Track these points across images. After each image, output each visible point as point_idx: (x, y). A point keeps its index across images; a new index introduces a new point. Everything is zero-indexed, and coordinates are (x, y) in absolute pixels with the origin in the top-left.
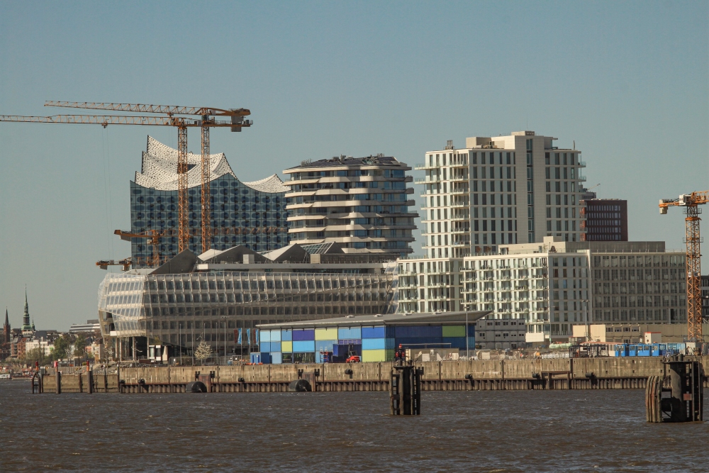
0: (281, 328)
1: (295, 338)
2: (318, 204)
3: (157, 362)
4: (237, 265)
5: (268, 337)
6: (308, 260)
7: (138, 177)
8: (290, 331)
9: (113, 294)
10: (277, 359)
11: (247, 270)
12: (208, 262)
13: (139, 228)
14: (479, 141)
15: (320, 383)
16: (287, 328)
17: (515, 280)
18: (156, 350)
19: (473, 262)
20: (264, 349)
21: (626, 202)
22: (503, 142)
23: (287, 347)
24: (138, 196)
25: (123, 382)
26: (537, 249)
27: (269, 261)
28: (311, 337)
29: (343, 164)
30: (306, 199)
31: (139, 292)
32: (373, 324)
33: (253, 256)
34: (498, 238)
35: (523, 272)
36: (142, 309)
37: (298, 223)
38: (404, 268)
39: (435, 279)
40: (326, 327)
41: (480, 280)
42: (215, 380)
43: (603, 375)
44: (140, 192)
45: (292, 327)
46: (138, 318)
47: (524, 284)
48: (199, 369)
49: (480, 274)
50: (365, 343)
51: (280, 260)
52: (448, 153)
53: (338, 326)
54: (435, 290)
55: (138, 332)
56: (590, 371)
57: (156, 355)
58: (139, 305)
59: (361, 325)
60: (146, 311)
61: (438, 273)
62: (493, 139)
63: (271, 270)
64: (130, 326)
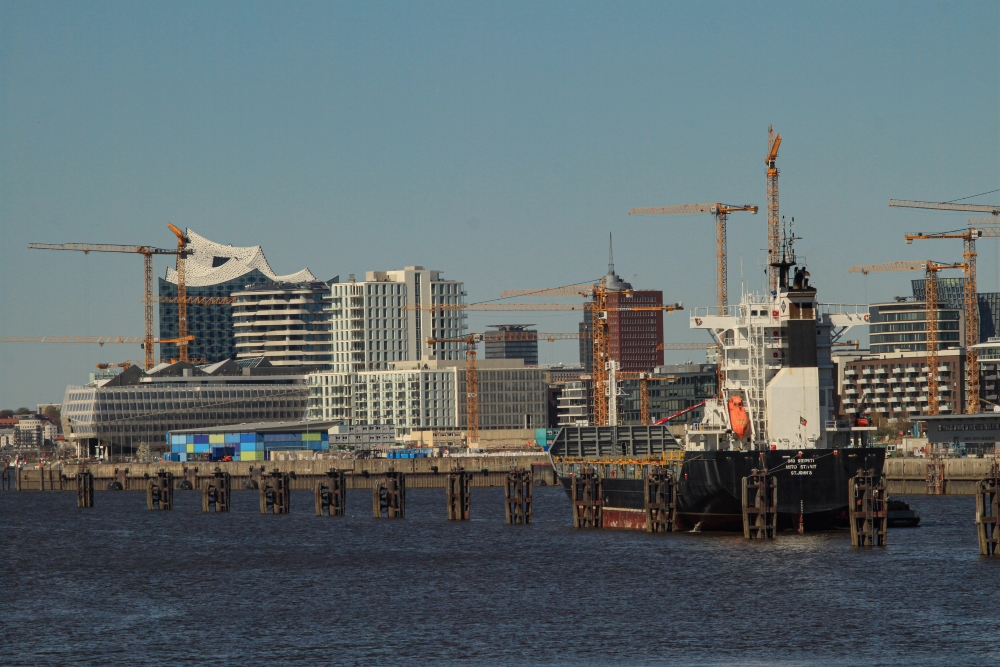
0: (186, 433)
1: (196, 441)
2: (258, 323)
3: (101, 460)
4: (178, 378)
5: (177, 440)
6: (240, 373)
7: (169, 272)
8: (192, 436)
9: (72, 402)
10: (183, 458)
11: (186, 382)
12: (152, 375)
13: (167, 323)
14: (377, 275)
15: (199, 478)
16: (190, 433)
17: (395, 391)
18: (100, 450)
19: (365, 376)
20: (174, 450)
21: (661, 292)
22: (396, 276)
23: (191, 448)
24: (167, 292)
25: (64, 476)
26: (416, 365)
27: (205, 374)
28: (205, 440)
29: (280, 289)
30: (249, 319)
31: (93, 401)
32: (248, 431)
33: (191, 370)
34: (389, 355)
35: (401, 385)
36: (93, 416)
37: (243, 339)
38: (314, 381)
39: (336, 390)
40: (217, 433)
41: (369, 391)
42: (129, 475)
43: (374, 472)
44: (169, 288)
45: (194, 433)
46: (90, 422)
47: (402, 395)
48: (118, 466)
49: (369, 386)
50: (243, 445)
51: (215, 373)
52: (349, 284)
53: (224, 432)
54: (337, 399)
55: (92, 435)
56: (365, 469)
57: (100, 454)
58: (91, 412)
59: (240, 432)
60: (97, 417)
61: (338, 385)
62: (388, 273)
63: (206, 382)
64: (83, 429)
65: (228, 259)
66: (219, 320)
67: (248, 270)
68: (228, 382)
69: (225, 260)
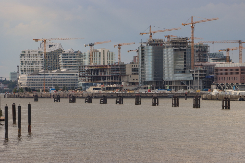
4: (47, 74)
9: (21, 79)
11: (49, 75)
12: (41, 73)
22: (99, 50)
27: (53, 73)
31: (26, 79)
46: (26, 84)
51: (55, 73)
52: (88, 52)
55: (26, 87)
58: (26, 81)
60: (28, 82)
63: (53, 75)
64: (24, 85)
65: (53, 46)
66: (51, 60)
67: (58, 48)
68: (58, 75)
69: (52, 46)
